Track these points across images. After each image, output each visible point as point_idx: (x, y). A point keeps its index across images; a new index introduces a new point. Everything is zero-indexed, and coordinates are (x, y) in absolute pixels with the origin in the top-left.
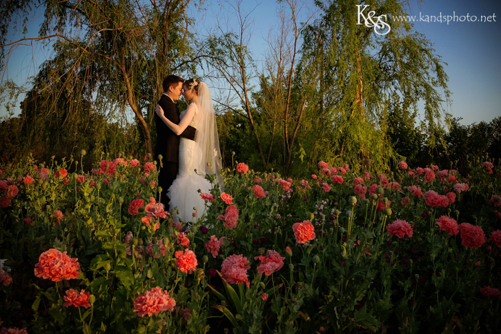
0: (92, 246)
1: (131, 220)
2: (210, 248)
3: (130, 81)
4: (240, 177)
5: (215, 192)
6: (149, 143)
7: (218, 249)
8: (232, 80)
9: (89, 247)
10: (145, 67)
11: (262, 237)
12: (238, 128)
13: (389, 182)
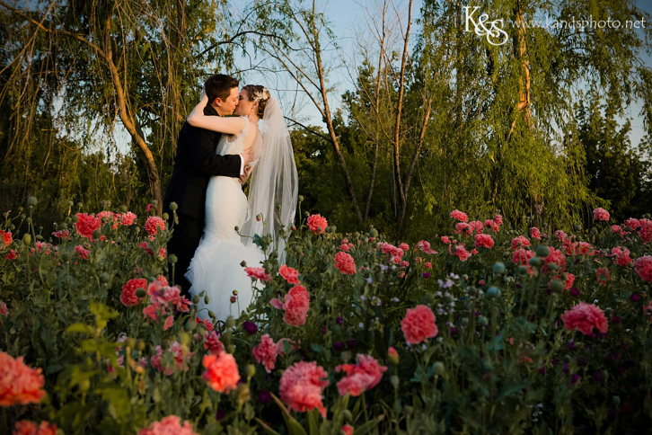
0: (57, 359)
1: (125, 315)
2: (261, 357)
3: (122, 78)
4: (314, 240)
5: (270, 266)
6: (157, 187)
7: (274, 358)
8: (298, 75)
9: (52, 360)
10: (147, 53)
11: (351, 339)
12: (314, 158)
13: (573, 241)
